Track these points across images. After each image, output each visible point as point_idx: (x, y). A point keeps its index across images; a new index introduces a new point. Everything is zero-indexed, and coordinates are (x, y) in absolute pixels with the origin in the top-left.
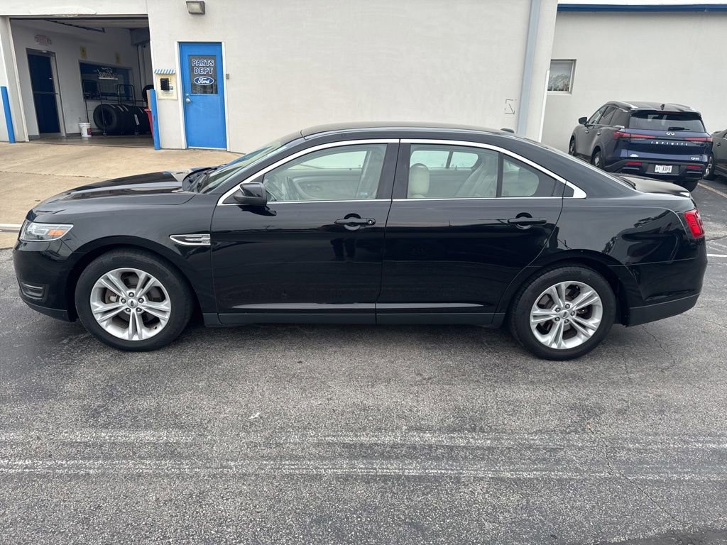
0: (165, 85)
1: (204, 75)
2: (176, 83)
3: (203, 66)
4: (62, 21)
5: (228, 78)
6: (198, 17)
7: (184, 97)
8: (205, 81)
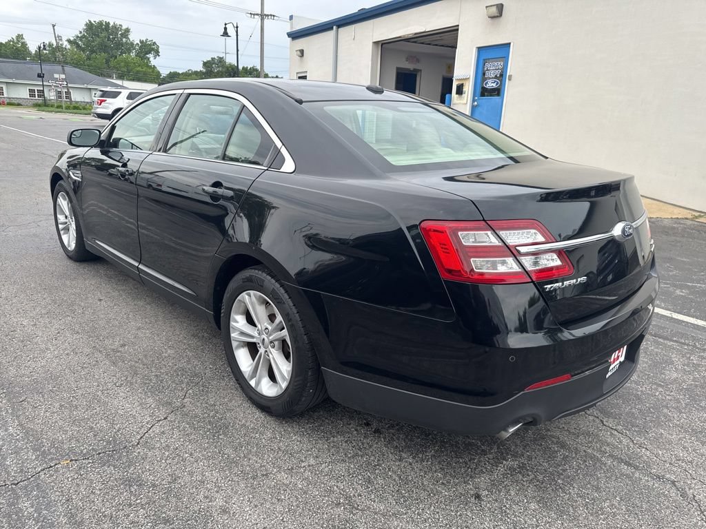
0: (460, 91)
1: (492, 78)
2: (469, 89)
3: (492, 69)
4: (413, 40)
5: (510, 80)
6: (496, 20)
7: (474, 101)
8: (493, 84)
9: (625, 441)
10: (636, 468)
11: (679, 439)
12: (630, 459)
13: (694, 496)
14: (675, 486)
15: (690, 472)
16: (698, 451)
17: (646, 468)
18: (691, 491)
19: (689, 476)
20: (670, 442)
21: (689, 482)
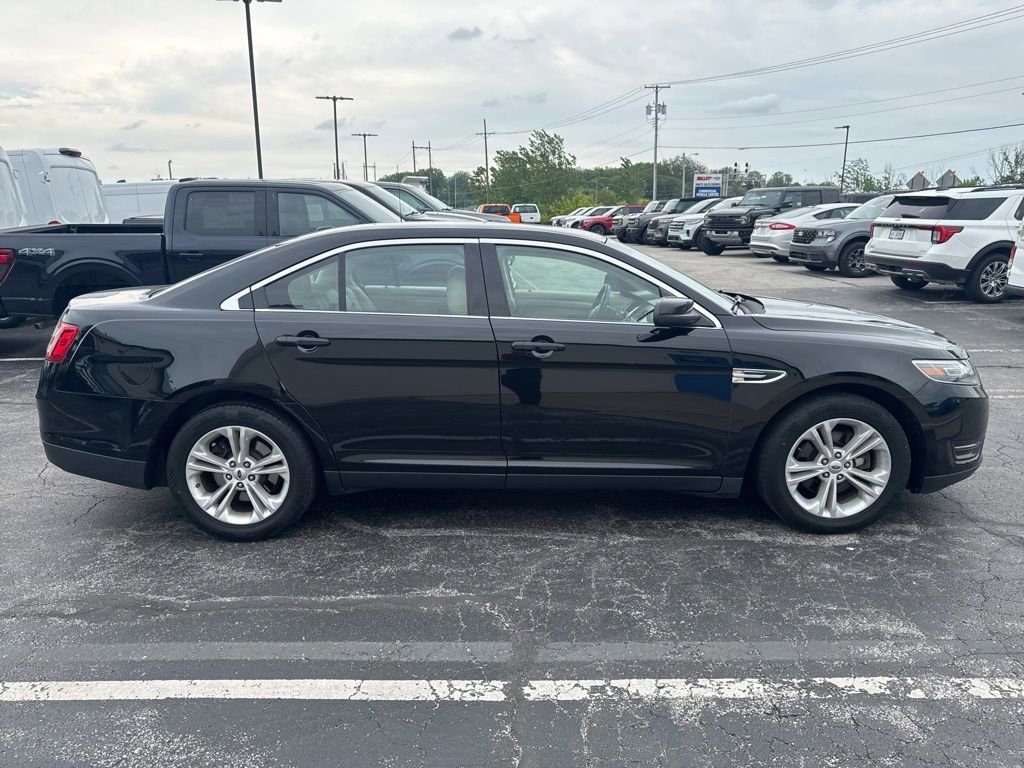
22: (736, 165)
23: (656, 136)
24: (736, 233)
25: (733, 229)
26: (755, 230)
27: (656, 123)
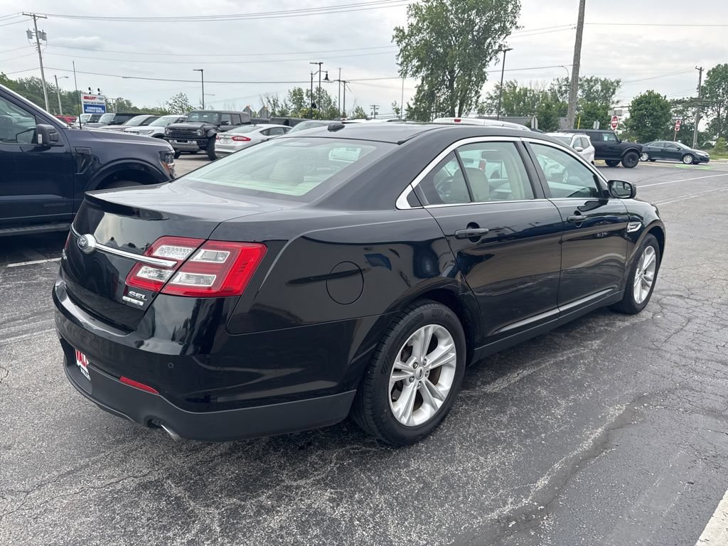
9: (98, 483)
10: (62, 476)
11: (69, 528)
12: (75, 476)
13: (4, 498)
14: (24, 492)
15: (27, 512)
16: (42, 535)
17: (57, 482)
18: (10, 500)
19: (23, 507)
20: (72, 517)
21: (18, 503)
22: (90, 89)
23: (41, 58)
24: (195, 142)
25: (192, 139)
26: (217, 141)
27: (39, 47)
